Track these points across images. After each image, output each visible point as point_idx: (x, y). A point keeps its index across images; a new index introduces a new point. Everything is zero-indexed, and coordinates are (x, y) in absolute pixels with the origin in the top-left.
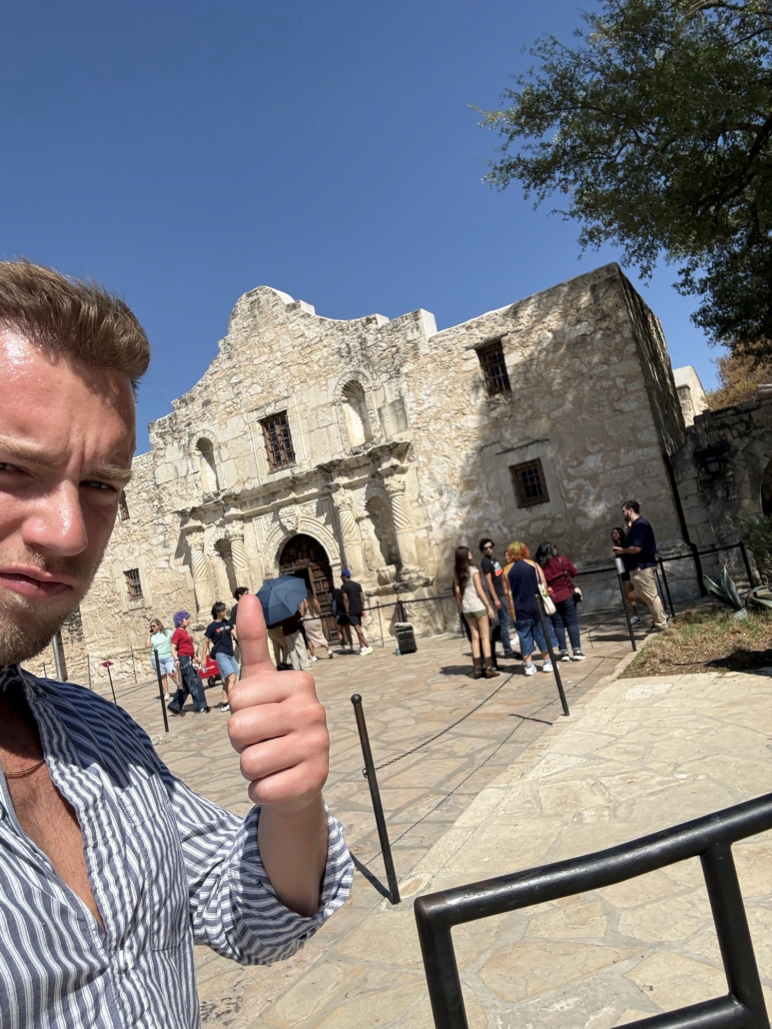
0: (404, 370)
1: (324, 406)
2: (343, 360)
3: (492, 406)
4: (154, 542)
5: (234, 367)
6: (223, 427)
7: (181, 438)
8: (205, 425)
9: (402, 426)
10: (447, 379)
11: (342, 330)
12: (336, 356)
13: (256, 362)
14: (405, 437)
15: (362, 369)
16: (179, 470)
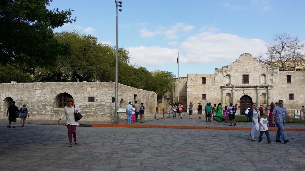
0: (274, 75)
1: (257, 76)
2: (263, 70)
4: (211, 90)
6: (234, 74)
7: (223, 73)
10: (281, 78)
13: (244, 65)
14: (272, 85)
15: (266, 72)
16: (221, 78)
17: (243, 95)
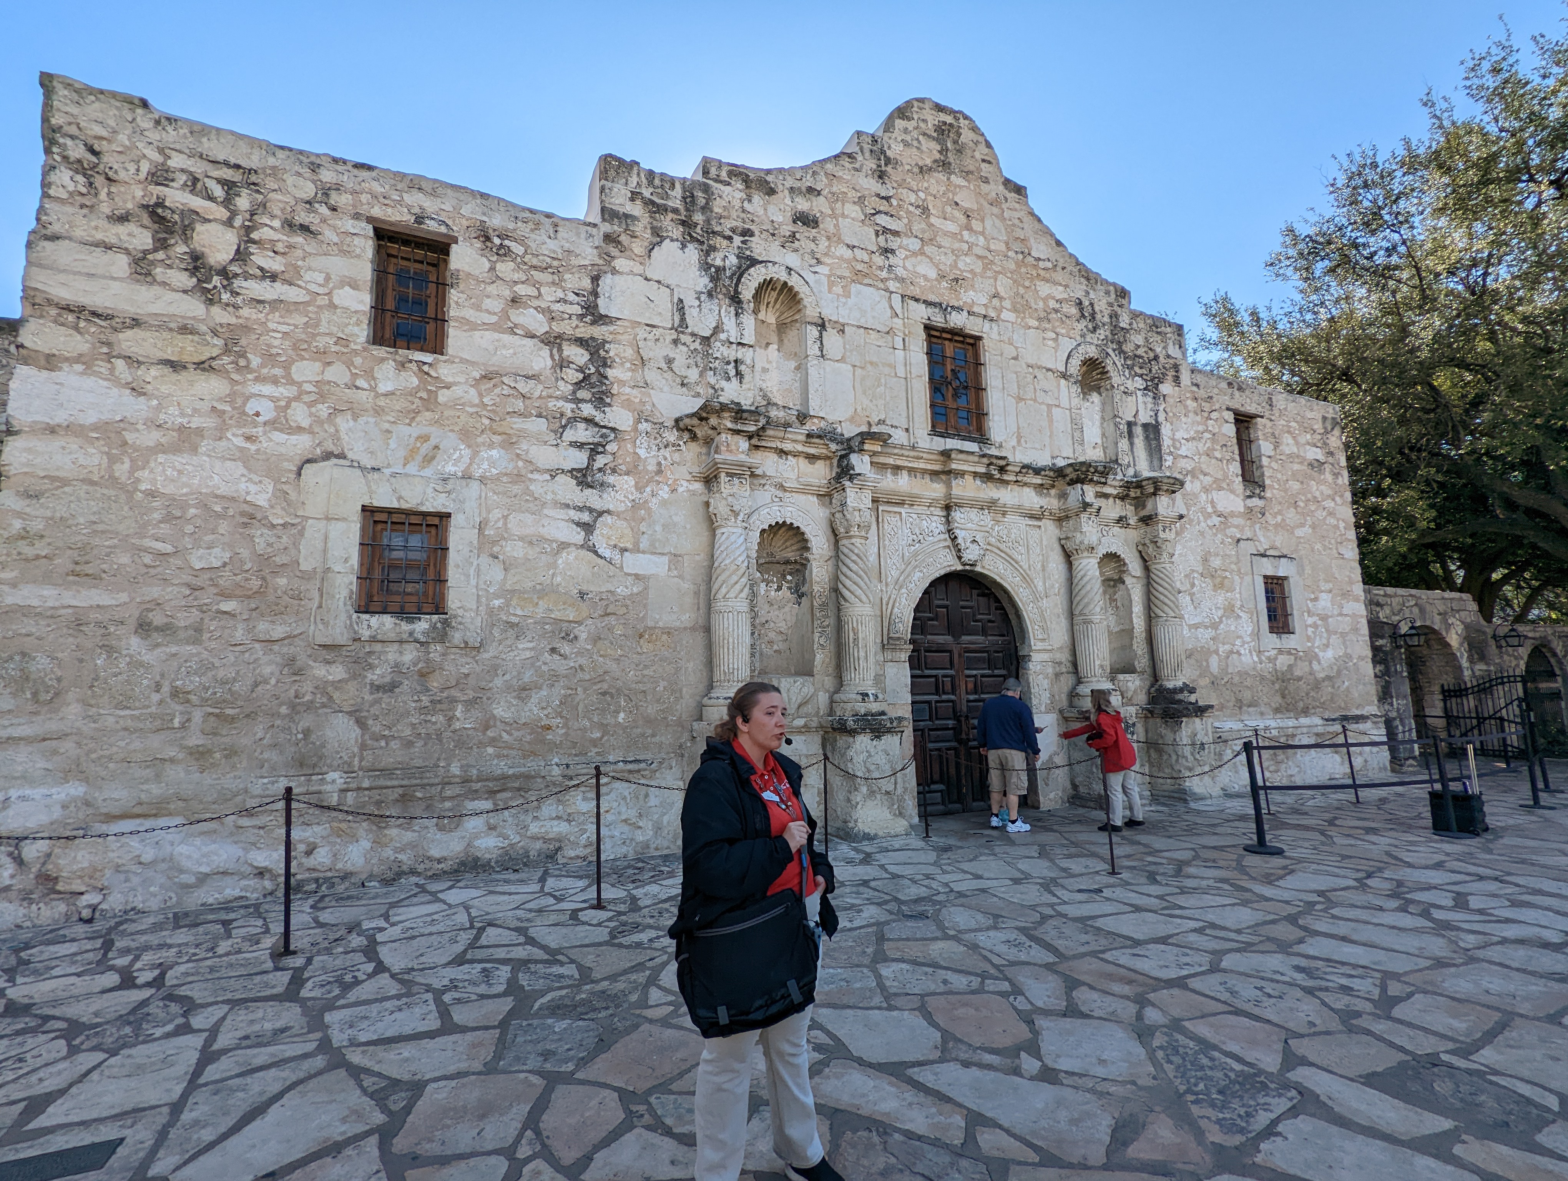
0: (1162, 388)
1: (1049, 370)
2: (1084, 323)
3: (1248, 493)
5: (887, 199)
6: (838, 289)
7: (713, 249)
8: (792, 259)
9: (1156, 463)
10: (1207, 431)
11: (1088, 279)
12: (1074, 311)
13: (933, 220)
15: (1110, 351)
16: (692, 315)
17: (947, 563)
